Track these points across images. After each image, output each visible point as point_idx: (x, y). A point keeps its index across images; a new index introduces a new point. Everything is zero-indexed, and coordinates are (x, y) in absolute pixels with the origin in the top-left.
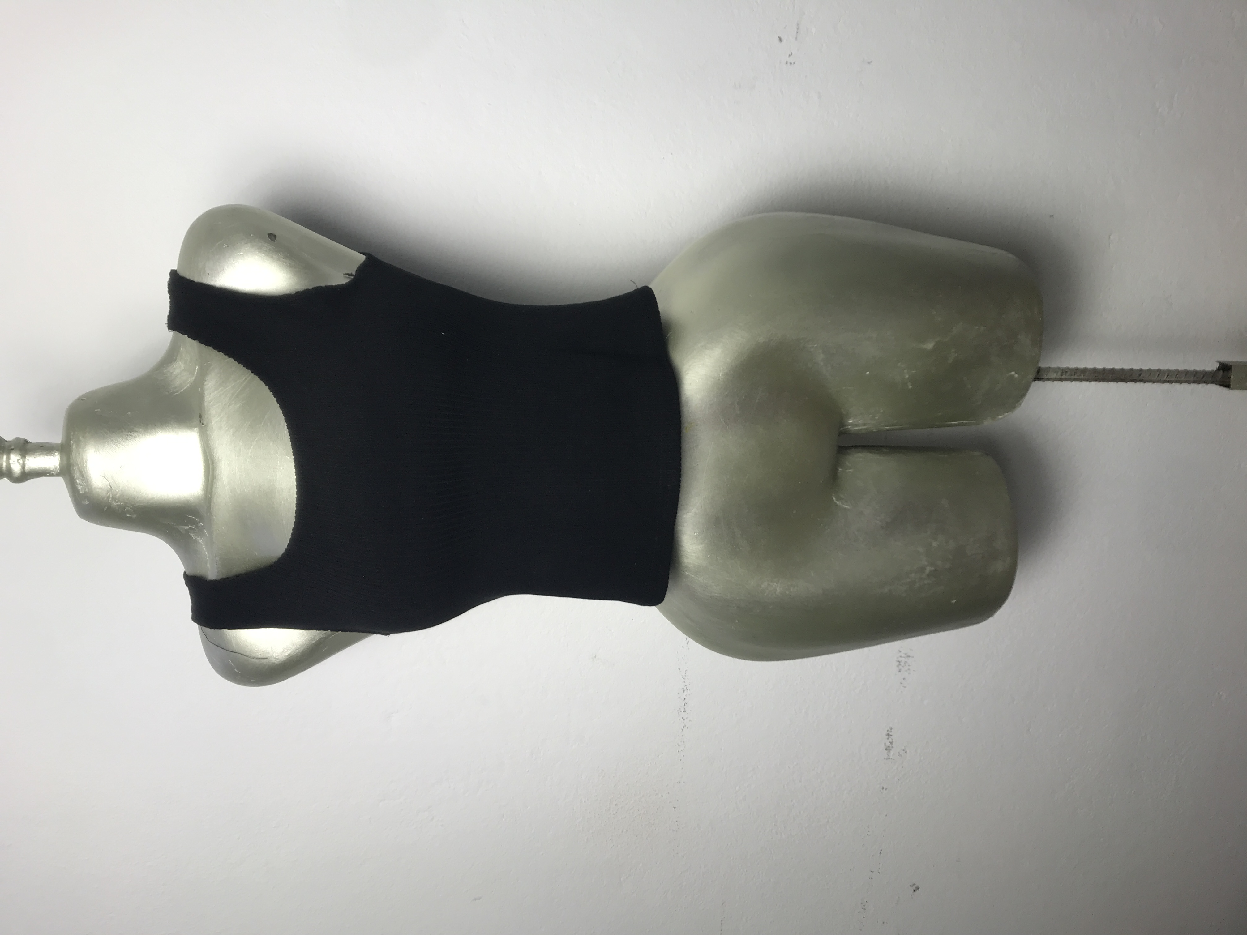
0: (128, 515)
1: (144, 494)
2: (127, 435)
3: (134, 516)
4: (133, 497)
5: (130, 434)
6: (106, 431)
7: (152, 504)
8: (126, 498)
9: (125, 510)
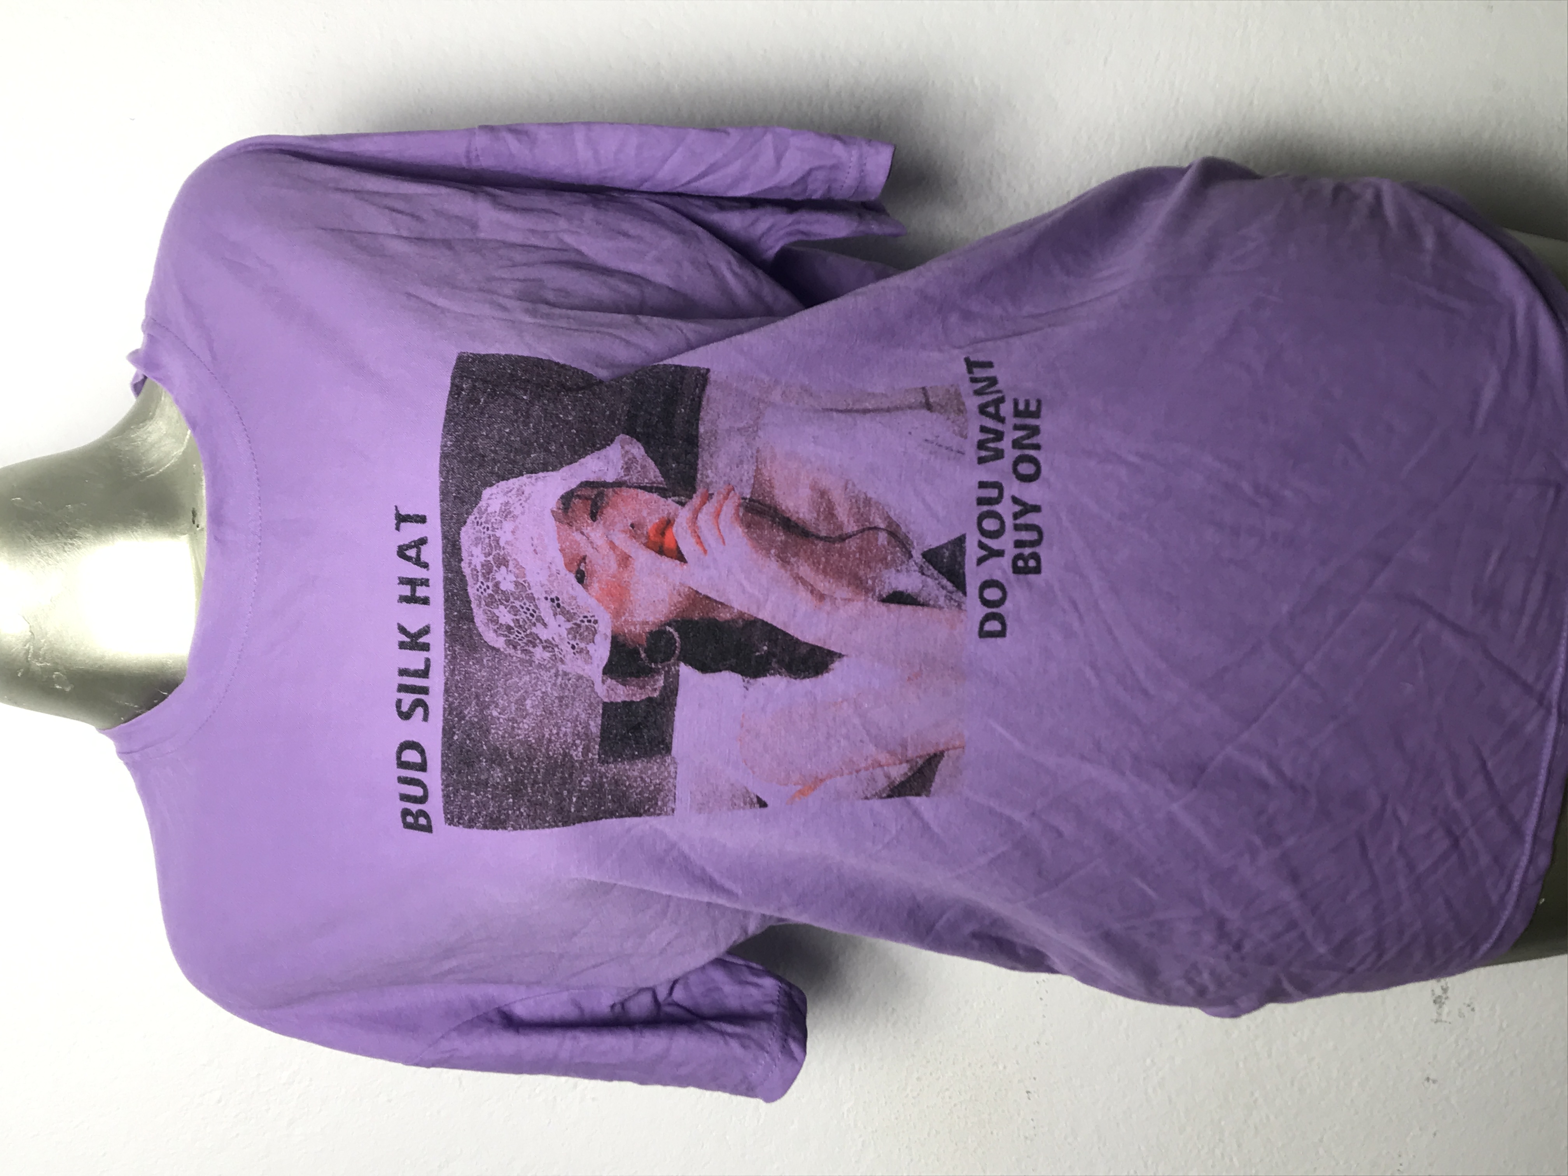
0: (58, 687)
1: (88, 649)
2: (65, 544)
3: (68, 689)
4: (68, 653)
5: (70, 542)
6: (30, 535)
7: (101, 667)
8: (57, 656)
9: (54, 676)
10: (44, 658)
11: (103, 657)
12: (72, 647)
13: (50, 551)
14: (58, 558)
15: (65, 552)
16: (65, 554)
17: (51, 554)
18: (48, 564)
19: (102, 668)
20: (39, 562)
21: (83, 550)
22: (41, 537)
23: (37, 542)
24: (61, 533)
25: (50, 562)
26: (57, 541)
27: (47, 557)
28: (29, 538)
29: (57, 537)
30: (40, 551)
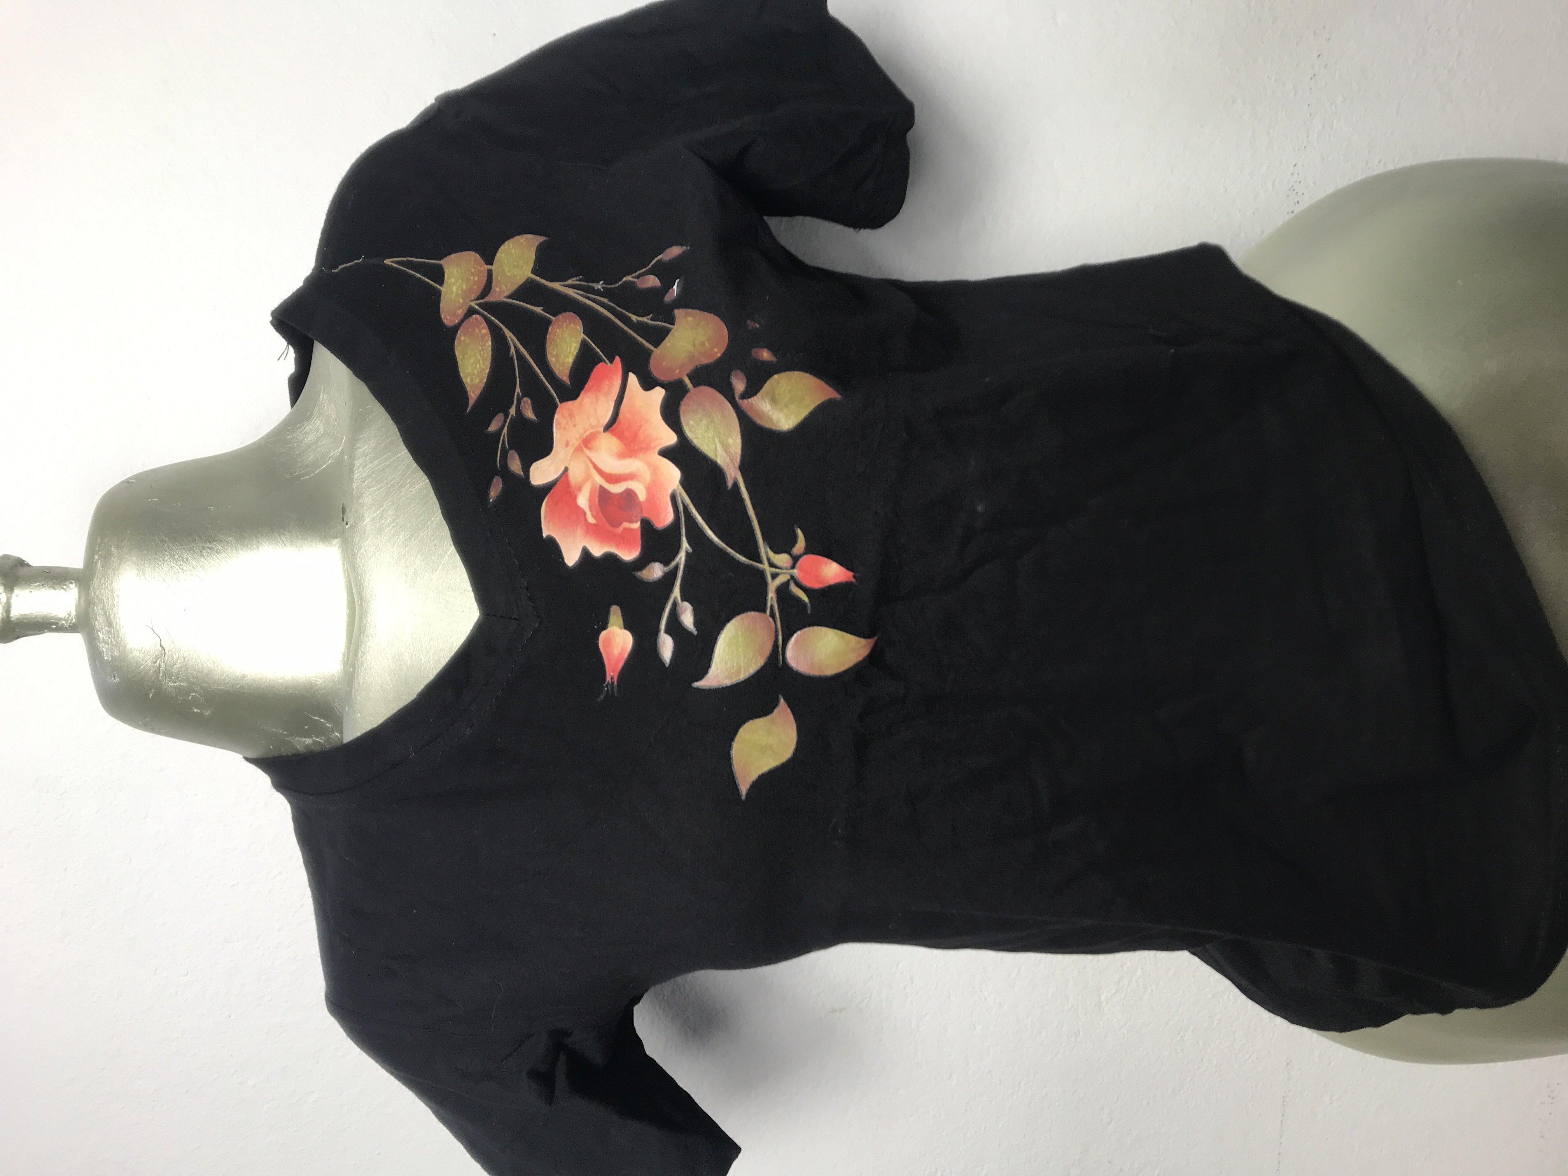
0: (194, 711)
2: (203, 548)
3: (207, 713)
4: (205, 672)
5: (208, 545)
6: (163, 537)
7: (242, 687)
8: (192, 674)
9: (190, 698)
10: (178, 677)
11: (247, 676)
12: (210, 665)
13: (185, 556)
14: (194, 563)
15: (204, 557)
16: (203, 559)
17: (187, 559)
18: (183, 569)
19: (244, 689)
20: (172, 567)
21: (223, 554)
22: (176, 541)
23: (170, 545)
24: (199, 536)
25: (185, 567)
26: (193, 545)
27: (182, 563)
28: (162, 541)
29: (194, 541)
30: (174, 555)
